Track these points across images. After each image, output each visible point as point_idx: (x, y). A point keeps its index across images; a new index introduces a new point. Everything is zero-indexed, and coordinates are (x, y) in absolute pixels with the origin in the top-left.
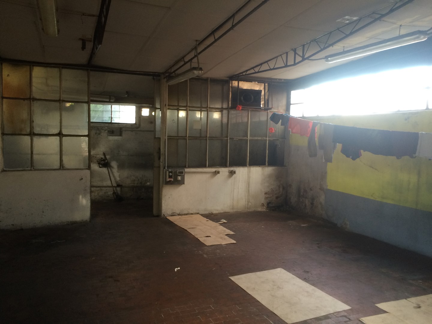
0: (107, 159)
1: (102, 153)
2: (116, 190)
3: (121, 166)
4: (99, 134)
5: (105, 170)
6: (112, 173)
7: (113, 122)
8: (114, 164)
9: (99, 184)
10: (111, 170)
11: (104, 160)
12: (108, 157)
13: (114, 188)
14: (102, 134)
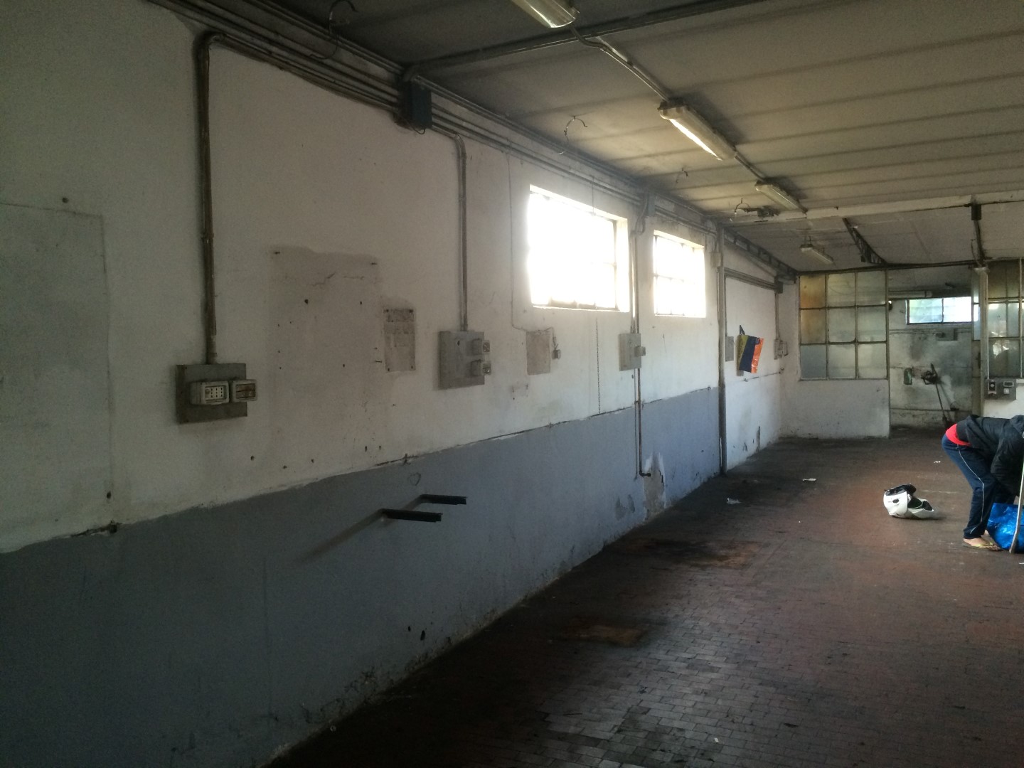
0: (936, 373)
1: (929, 364)
2: (949, 415)
3: (957, 382)
4: (925, 338)
5: (932, 387)
6: (944, 391)
7: (944, 321)
8: (946, 379)
9: (926, 406)
10: (942, 388)
11: (931, 374)
12: (937, 370)
13: (946, 413)
14: (929, 339)
